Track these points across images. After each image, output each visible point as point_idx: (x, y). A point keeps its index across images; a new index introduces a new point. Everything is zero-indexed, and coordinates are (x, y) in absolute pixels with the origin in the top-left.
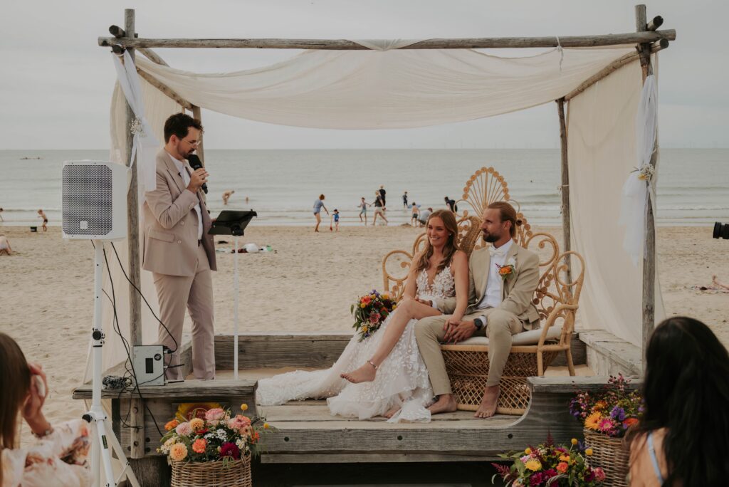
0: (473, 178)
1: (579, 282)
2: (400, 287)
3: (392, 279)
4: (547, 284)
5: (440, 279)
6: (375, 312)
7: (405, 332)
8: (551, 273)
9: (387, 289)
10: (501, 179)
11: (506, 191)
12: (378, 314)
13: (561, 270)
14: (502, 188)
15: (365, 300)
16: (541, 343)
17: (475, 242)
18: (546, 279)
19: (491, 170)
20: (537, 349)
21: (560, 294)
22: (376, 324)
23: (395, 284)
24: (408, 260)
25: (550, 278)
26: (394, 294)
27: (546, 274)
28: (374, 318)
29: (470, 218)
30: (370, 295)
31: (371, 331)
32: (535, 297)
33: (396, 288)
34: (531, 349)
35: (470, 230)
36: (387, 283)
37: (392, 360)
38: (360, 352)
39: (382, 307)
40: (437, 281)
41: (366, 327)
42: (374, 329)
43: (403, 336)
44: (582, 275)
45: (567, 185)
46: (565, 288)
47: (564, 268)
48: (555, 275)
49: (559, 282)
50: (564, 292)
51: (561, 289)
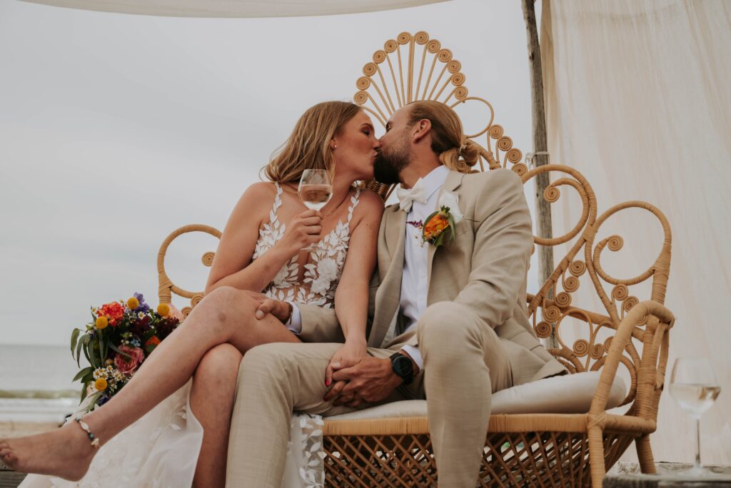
0: (379, 57)
1: (660, 268)
4: (571, 285)
6: (131, 346)
8: (580, 256)
10: (445, 56)
11: (458, 79)
12: (139, 351)
13: (606, 247)
14: (448, 75)
16: (596, 405)
18: (568, 274)
19: (422, 37)
20: (588, 420)
21: (609, 307)
25: (578, 269)
27: (567, 261)
28: (126, 361)
34: (570, 421)
39: (151, 336)
41: (103, 381)
44: (667, 251)
45: (544, 153)
46: (620, 289)
47: (615, 243)
48: (589, 262)
49: (602, 277)
50: (619, 299)
51: (609, 295)
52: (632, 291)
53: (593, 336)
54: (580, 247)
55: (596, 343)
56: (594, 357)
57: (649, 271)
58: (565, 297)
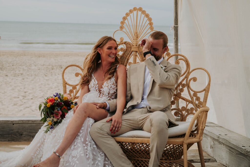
0: (127, 15)
1: (207, 89)
2: (75, 91)
3: (69, 85)
4: (182, 90)
5: (107, 85)
6: (58, 110)
7: (83, 128)
8: (184, 82)
9: (65, 92)
10: (147, 16)
11: (151, 24)
12: (60, 111)
13: (192, 80)
14: (148, 22)
15: (50, 101)
16: (187, 135)
17: (128, 60)
18: (181, 87)
19: (140, 9)
20: (184, 141)
21: (192, 98)
22: (58, 119)
23: (71, 88)
24: (80, 71)
25: (184, 86)
26: (71, 96)
27: (181, 83)
28: (57, 115)
29: (125, 43)
30: (54, 97)
31: (55, 125)
32: (172, 99)
33: (71, 91)
34: (178, 141)
35: (125, 51)
36: (65, 87)
37: (72, 150)
38: (46, 140)
39: (63, 106)
40: (105, 86)
41: (50, 122)
42: (56, 123)
43: (81, 131)
44: (209, 84)
45: (177, 26)
46: (195, 94)
47: (195, 79)
48: (187, 84)
49: (190, 89)
50: (195, 97)
51: (192, 95)
52: (199, 95)
53: (187, 106)
54: (185, 79)
55: (188, 108)
56: (187, 112)
57: (204, 90)
58: (180, 94)
